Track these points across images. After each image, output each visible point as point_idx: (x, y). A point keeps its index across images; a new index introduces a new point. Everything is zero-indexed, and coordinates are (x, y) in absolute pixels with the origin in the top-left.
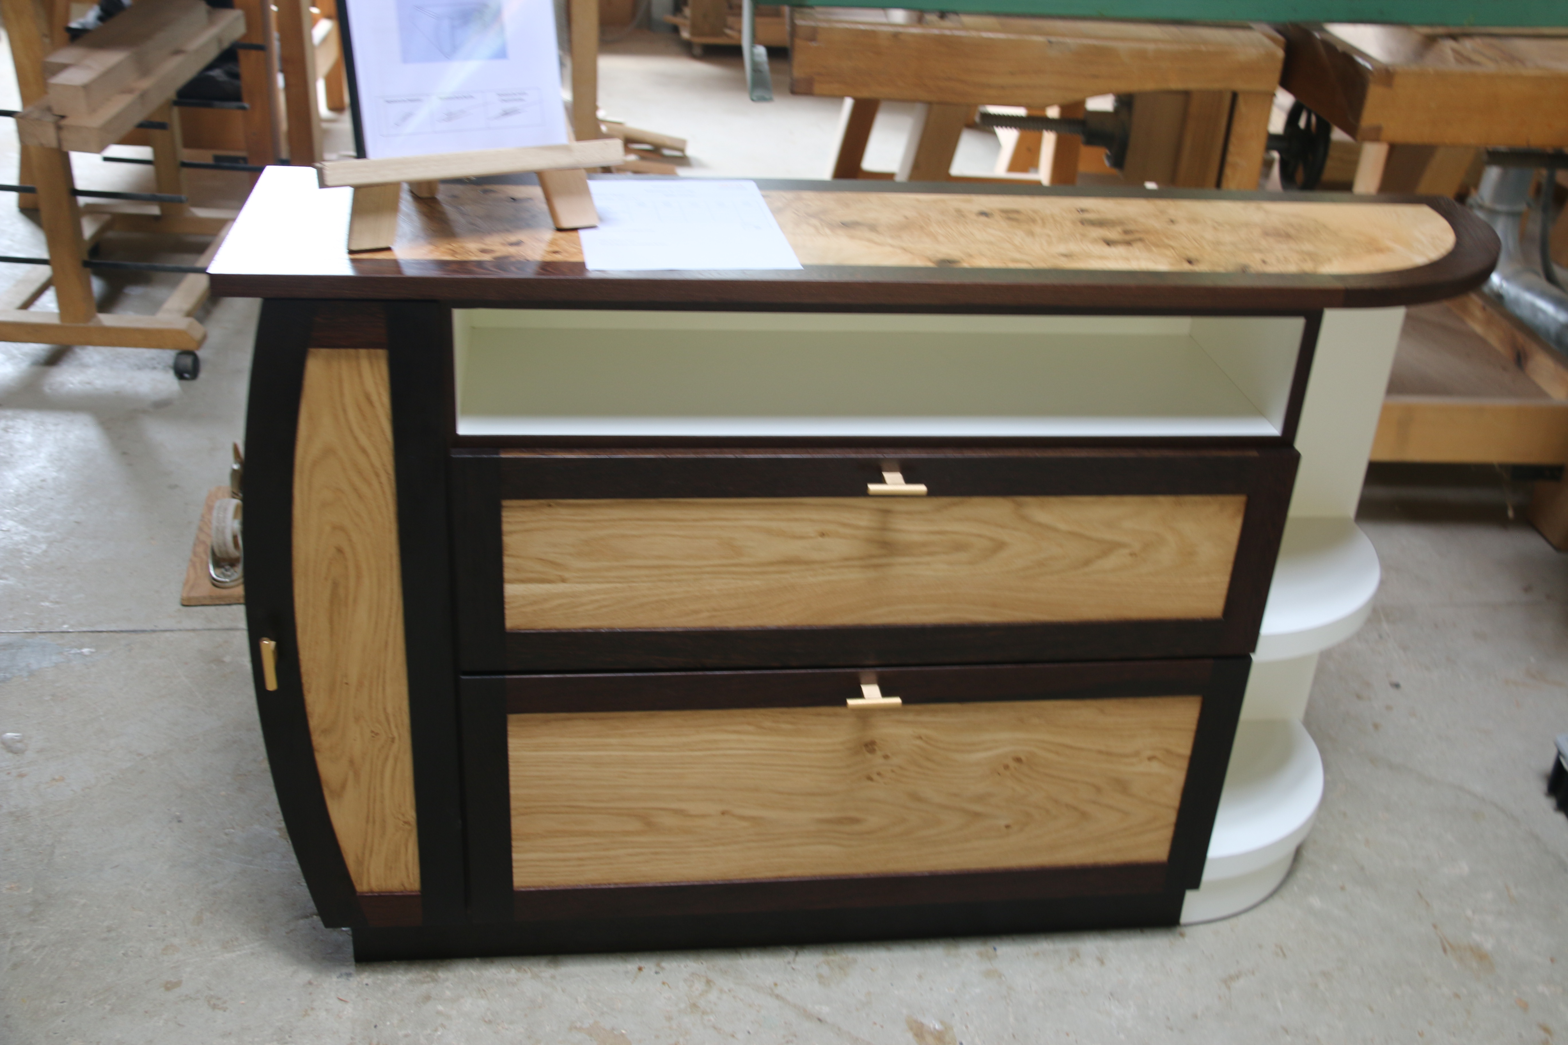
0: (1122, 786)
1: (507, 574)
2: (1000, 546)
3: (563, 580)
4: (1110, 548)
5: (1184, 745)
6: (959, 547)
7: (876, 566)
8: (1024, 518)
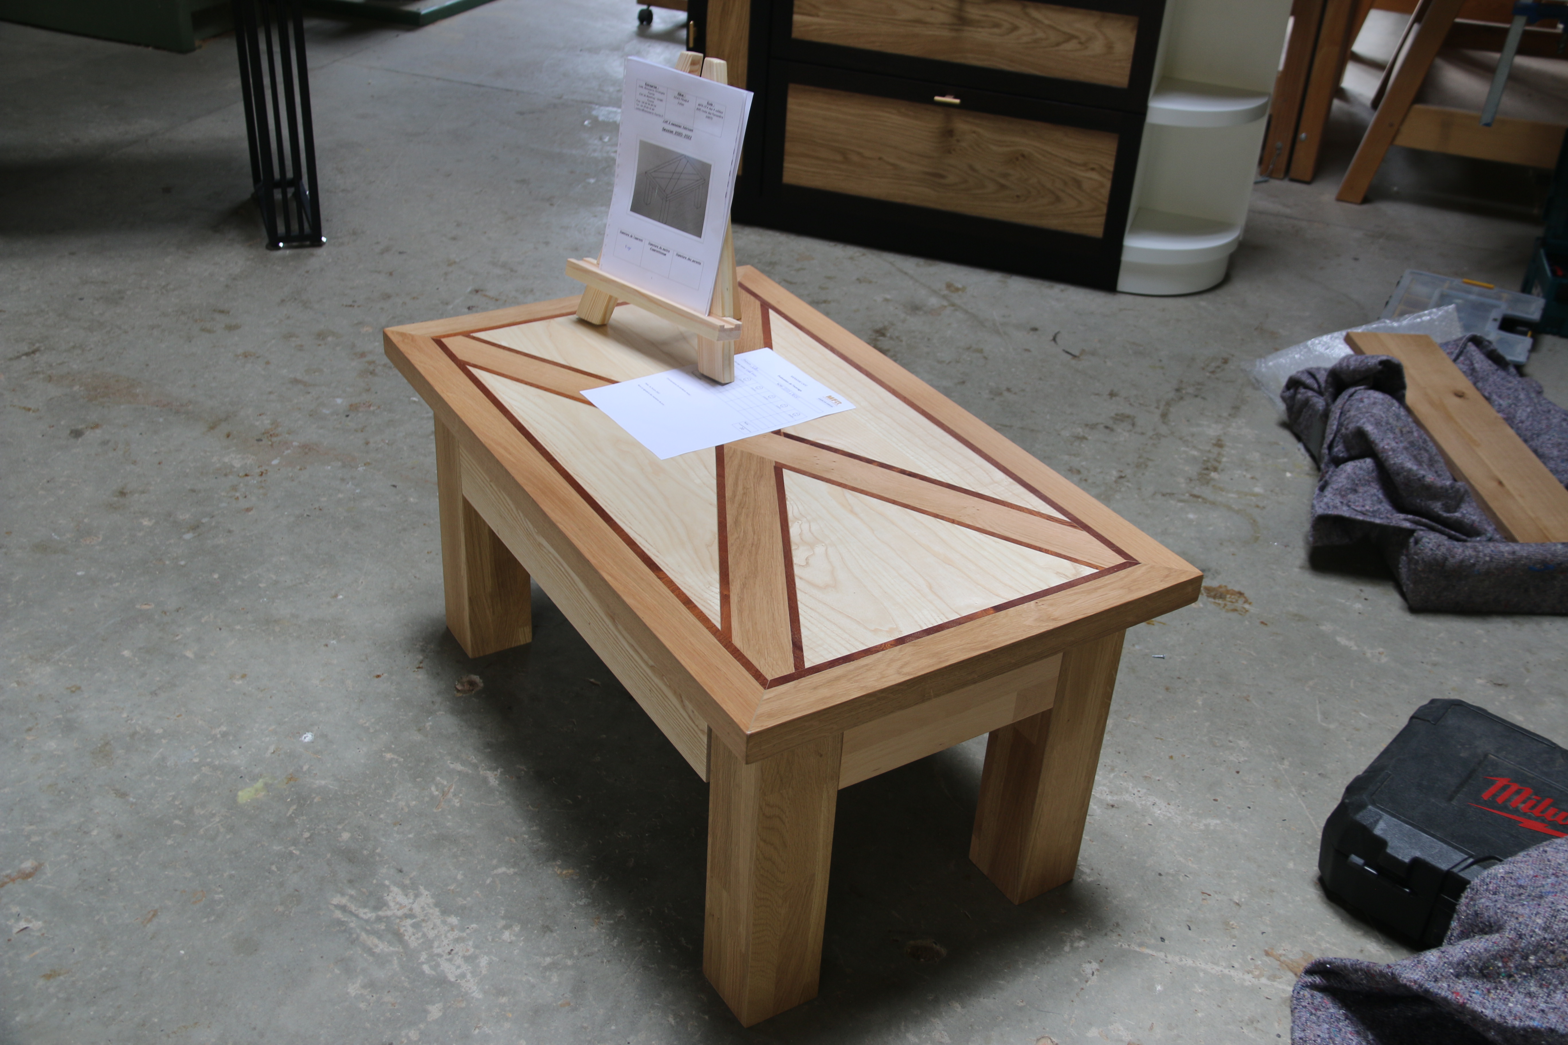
0: (1078, 183)
1: (795, 9)
2: (1015, 28)
3: (818, 16)
4: (1071, 37)
5: (1109, 164)
6: (997, 25)
7: (957, 30)
8: (1027, 14)
